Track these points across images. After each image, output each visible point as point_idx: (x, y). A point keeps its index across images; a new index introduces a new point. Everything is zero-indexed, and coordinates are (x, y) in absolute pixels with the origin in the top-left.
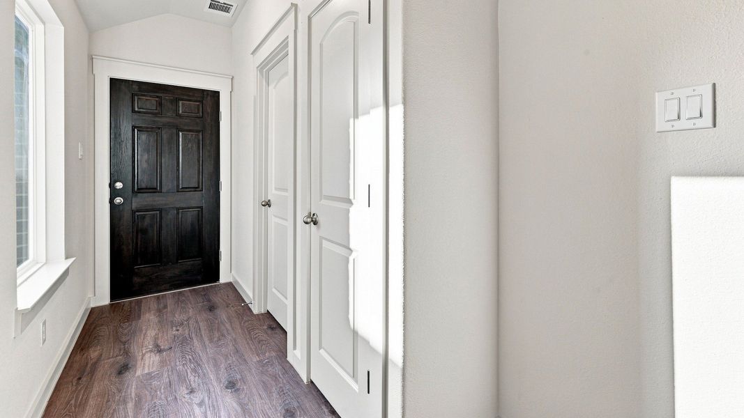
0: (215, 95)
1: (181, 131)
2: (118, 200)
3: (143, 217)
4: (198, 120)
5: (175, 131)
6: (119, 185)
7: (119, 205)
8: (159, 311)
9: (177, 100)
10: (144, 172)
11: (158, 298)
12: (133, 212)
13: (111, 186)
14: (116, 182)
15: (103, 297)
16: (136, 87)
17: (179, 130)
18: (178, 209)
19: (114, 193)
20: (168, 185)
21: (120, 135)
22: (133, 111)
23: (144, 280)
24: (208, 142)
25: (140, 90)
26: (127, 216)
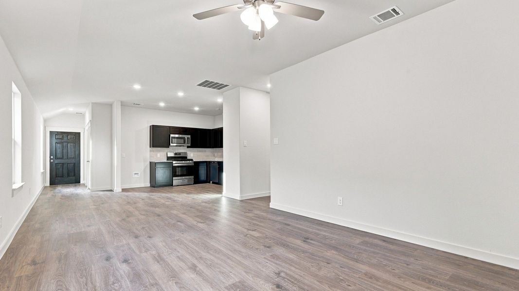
2: (52, 161)
6: (52, 157)
13: (50, 157)
15: (48, 184)
19: (51, 159)
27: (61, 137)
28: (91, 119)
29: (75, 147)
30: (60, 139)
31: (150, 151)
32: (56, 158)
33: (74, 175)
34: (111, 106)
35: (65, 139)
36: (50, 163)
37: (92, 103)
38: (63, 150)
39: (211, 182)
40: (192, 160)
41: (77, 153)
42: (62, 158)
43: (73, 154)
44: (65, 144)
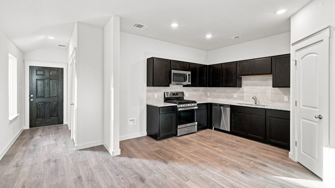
0: (62, 69)
1: (51, 80)
2: (32, 100)
3: (39, 105)
4: (56, 77)
5: (49, 80)
6: (32, 96)
7: (32, 101)
8: (43, 130)
9: (50, 71)
10: (39, 92)
11: (43, 127)
12: (36, 103)
13: (30, 96)
14: (31, 95)
16: (37, 68)
17: (50, 80)
18: (50, 103)
19: (30, 98)
20: (46, 96)
21: (32, 82)
22: (36, 75)
23: (40, 122)
24: (60, 83)
25: (38, 69)
26: (34, 105)
27: (42, 73)
28: (76, 46)
29: (57, 84)
30: (40, 75)
31: (148, 91)
32: (37, 97)
33: (57, 116)
34: (102, 28)
35: (47, 74)
36: (30, 102)
37: (78, 22)
38: (44, 87)
39: (213, 128)
40: (195, 102)
41: (60, 91)
42: (43, 97)
43: (56, 91)
44: (46, 81)
